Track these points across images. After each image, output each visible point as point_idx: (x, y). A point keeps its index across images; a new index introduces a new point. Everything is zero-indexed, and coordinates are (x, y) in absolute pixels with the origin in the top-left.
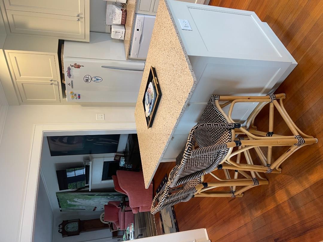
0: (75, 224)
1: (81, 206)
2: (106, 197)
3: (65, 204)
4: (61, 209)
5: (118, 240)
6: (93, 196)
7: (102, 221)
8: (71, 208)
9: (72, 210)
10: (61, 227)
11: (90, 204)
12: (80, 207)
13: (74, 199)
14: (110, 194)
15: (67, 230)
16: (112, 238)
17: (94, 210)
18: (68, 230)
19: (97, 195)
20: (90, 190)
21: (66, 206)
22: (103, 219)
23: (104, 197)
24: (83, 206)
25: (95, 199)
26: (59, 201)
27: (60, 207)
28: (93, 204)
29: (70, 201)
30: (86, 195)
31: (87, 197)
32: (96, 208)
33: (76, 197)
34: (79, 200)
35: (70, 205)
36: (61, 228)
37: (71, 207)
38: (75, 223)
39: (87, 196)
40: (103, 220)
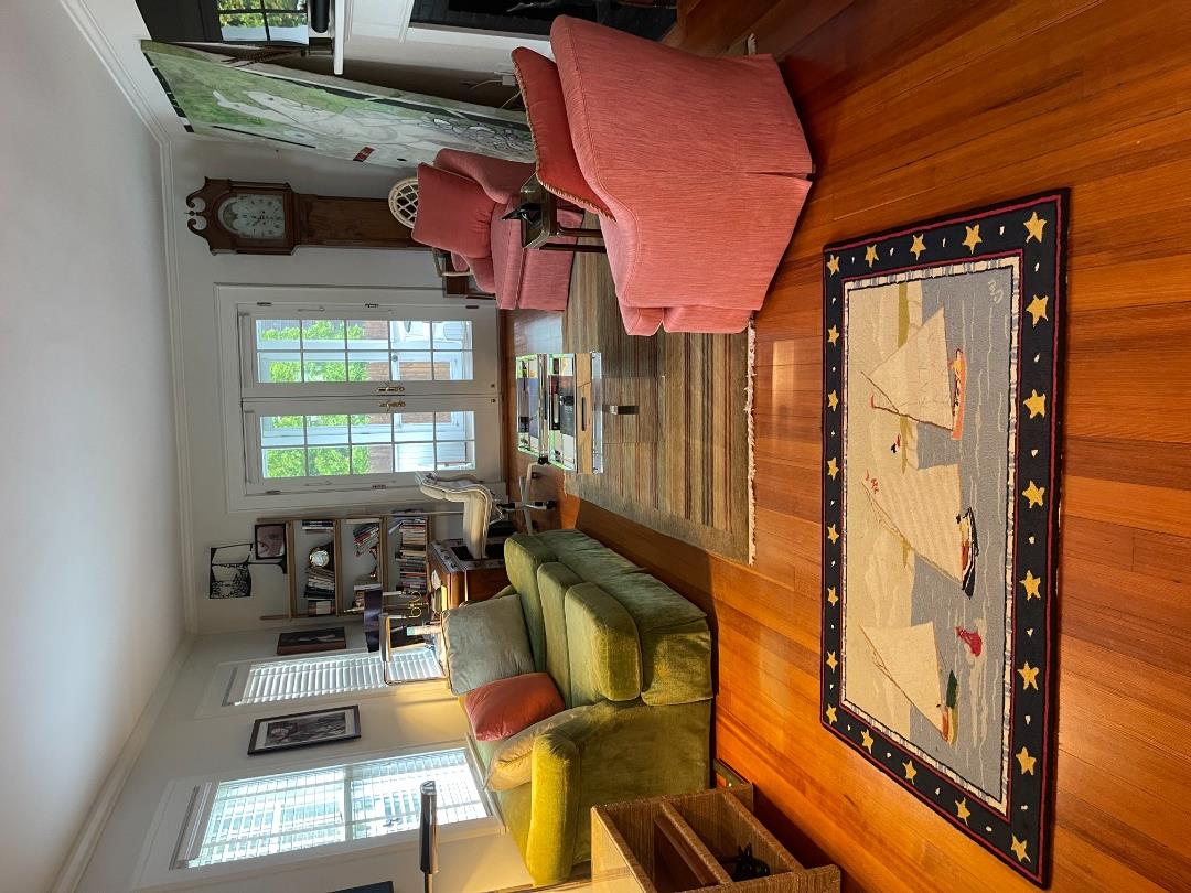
0: (270, 203)
1: (291, 128)
2: (425, 116)
3: (204, 107)
4: (186, 121)
5: (468, 307)
6: (353, 100)
7: (397, 214)
8: (237, 127)
9: (246, 137)
10: (200, 205)
11: (341, 132)
12: (286, 133)
13: (252, 95)
14: (451, 111)
15: (232, 227)
16: (441, 292)
17: (360, 158)
18: (236, 224)
19: (375, 101)
20: (339, 70)
21: (215, 116)
22: (402, 208)
23: (419, 118)
24: (304, 131)
25: (362, 116)
26: (166, 87)
27: (181, 113)
28: (356, 135)
29: (228, 94)
30: (317, 87)
31: (323, 100)
32: (369, 150)
33: (256, 83)
34: (277, 103)
35: (233, 116)
36: (198, 214)
37: (236, 123)
38: (266, 199)
39: (324, 93)
40: (402, 212)
